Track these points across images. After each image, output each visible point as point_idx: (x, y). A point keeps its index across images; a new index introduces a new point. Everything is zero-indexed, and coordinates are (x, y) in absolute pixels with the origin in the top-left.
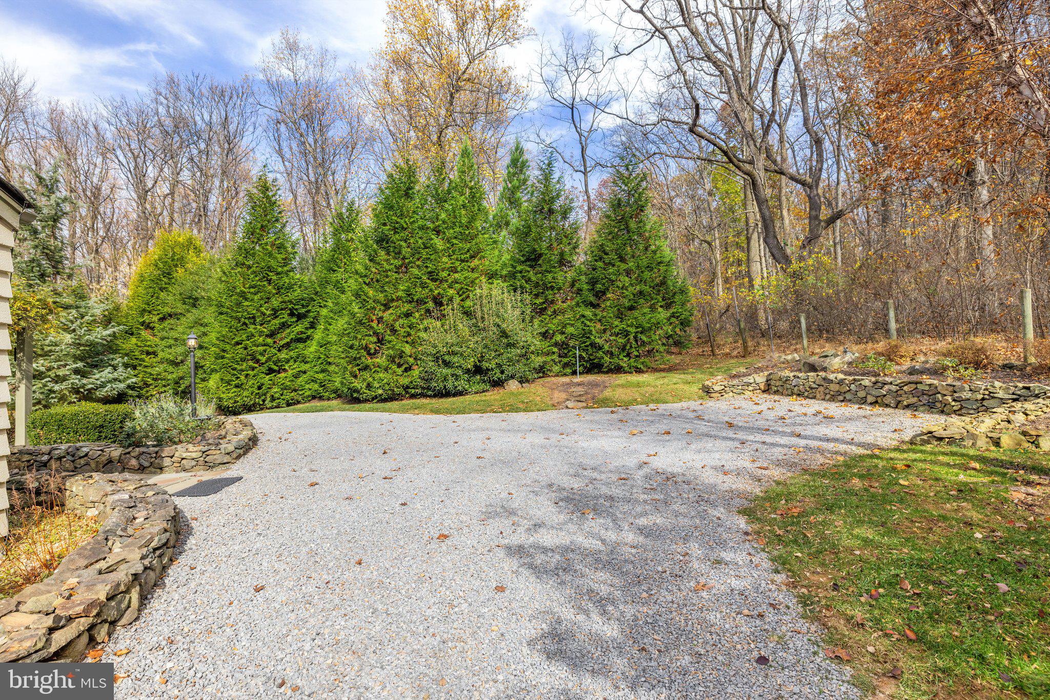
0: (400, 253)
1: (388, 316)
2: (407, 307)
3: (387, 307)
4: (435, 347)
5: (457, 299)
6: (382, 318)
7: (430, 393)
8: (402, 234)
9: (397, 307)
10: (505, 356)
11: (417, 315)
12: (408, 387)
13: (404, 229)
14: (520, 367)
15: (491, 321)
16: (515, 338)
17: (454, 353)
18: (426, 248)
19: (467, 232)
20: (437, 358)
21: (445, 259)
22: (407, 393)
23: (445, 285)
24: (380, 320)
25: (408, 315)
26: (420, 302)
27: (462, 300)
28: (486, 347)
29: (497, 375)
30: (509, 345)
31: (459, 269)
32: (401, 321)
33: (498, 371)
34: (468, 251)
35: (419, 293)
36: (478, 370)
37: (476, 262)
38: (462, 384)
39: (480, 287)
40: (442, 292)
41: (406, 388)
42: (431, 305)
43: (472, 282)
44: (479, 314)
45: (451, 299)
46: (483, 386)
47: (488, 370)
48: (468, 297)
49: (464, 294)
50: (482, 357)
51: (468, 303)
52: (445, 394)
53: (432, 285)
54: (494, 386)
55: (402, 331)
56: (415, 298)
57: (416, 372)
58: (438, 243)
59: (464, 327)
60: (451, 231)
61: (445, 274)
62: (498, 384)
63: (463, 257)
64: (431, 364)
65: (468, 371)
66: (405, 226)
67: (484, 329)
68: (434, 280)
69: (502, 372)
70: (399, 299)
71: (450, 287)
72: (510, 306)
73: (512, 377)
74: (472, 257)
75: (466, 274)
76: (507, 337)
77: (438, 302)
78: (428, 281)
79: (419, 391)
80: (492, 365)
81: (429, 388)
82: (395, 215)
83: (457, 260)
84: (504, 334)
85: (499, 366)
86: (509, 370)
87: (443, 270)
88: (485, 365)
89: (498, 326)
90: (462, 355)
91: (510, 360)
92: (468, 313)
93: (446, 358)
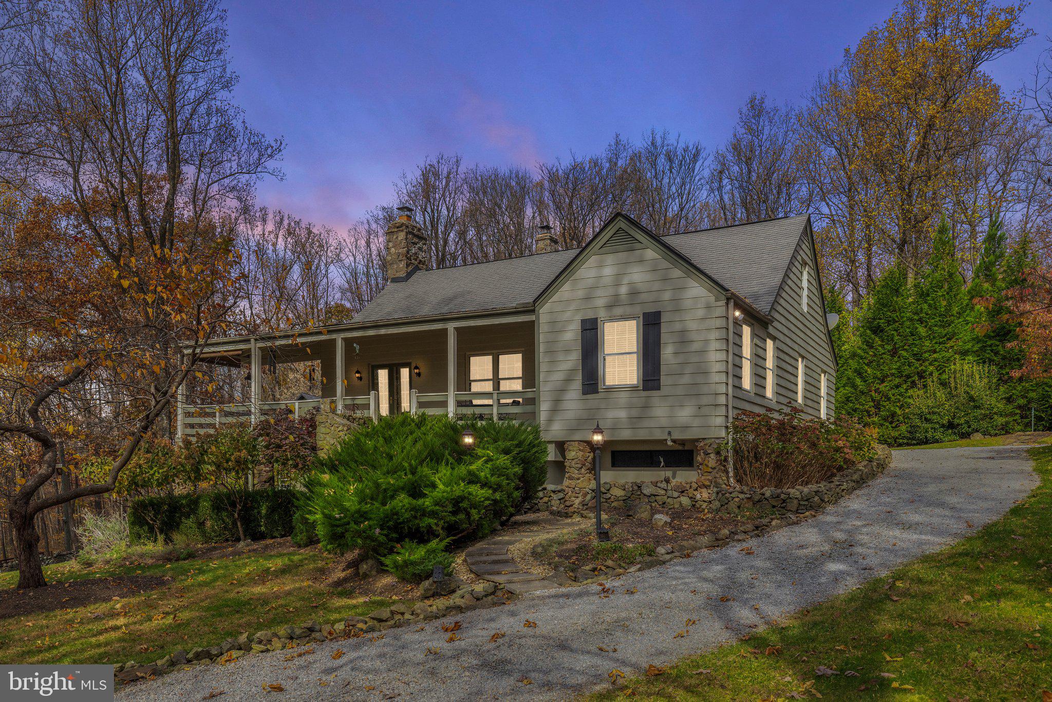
0: (892, 340)
1: (882, 387)
2: (897, 381)
3: (883, 381)
4: (919, 408)
5: (936, 374)
6: (878, 389)
7: (915, 442)
8: (894, 326)
9: (890, 381)
10: (972, 415)
11: (905, 386)
12: (897, 438)
13: (895, 321)
14: (984, 424)
15: (961, 390)
16: (981, 402)
17: (934, 413)
18: (913, 335)
19: (945, 320)
20: (921, 416)
21: (927, 343)
22: (895, 441)
23: (927, 363)
24: (877, 390)
25: (897, 387)
26: (908, 377)
27: (940, 374)
28: (957, 408)
29: (965, 429)
30: (976, 407)
31: (938, 350)
32: (893, 391)
33: (966, 426)
34: (946, 335)
35: (907, 370)
36: (951, 426)
37: (951, 343)
38: (938, 435)
39: (955, 364)
40: (924, 368)
41: (895, 439)
42: (916, 378)
43: (948, 360)
44: (953, 385)
45: (931, 374)
46: (953, 437)
47: (958, 425)
48: (944, 371)
49: (941, 369)
50: (954, 415)
51: (945, 376)
52: (925, 442)
53: (917, 364)
54: (962, 438)
55: (893, 398)
56: (904, 374)
57: (903, 428)
58: (922, 330)
59: (941, 395)
60: (933, 321)
61: (926, 355)
62: (965, 436)
63: (941, 340)
64: (917, 420)
65: (943, 426)
66: (897, 319)
67: (956, 396)
68: (918, 360)
69: (969, 427)
70: (893, 375)
71: (930, 364)
72: (978, 377)
73: (977, 431)
74: (949, 339)
75: (944, 354)
76: (974, 401)
77: (921, 376)
78: (913, 361)
79: (905, 441)
80: (962, 421)
81: (913, 439)
82: (889, 310)
83: (936, 343)
84: (972, 399)
85: (967, 422)
86: (974, 425)
87: (925, 352)
88: (956, 421)
89: (968, 393)
90: (939, 414)
91: (975, 418)
92: (944, 384)
93: (928, 416)
